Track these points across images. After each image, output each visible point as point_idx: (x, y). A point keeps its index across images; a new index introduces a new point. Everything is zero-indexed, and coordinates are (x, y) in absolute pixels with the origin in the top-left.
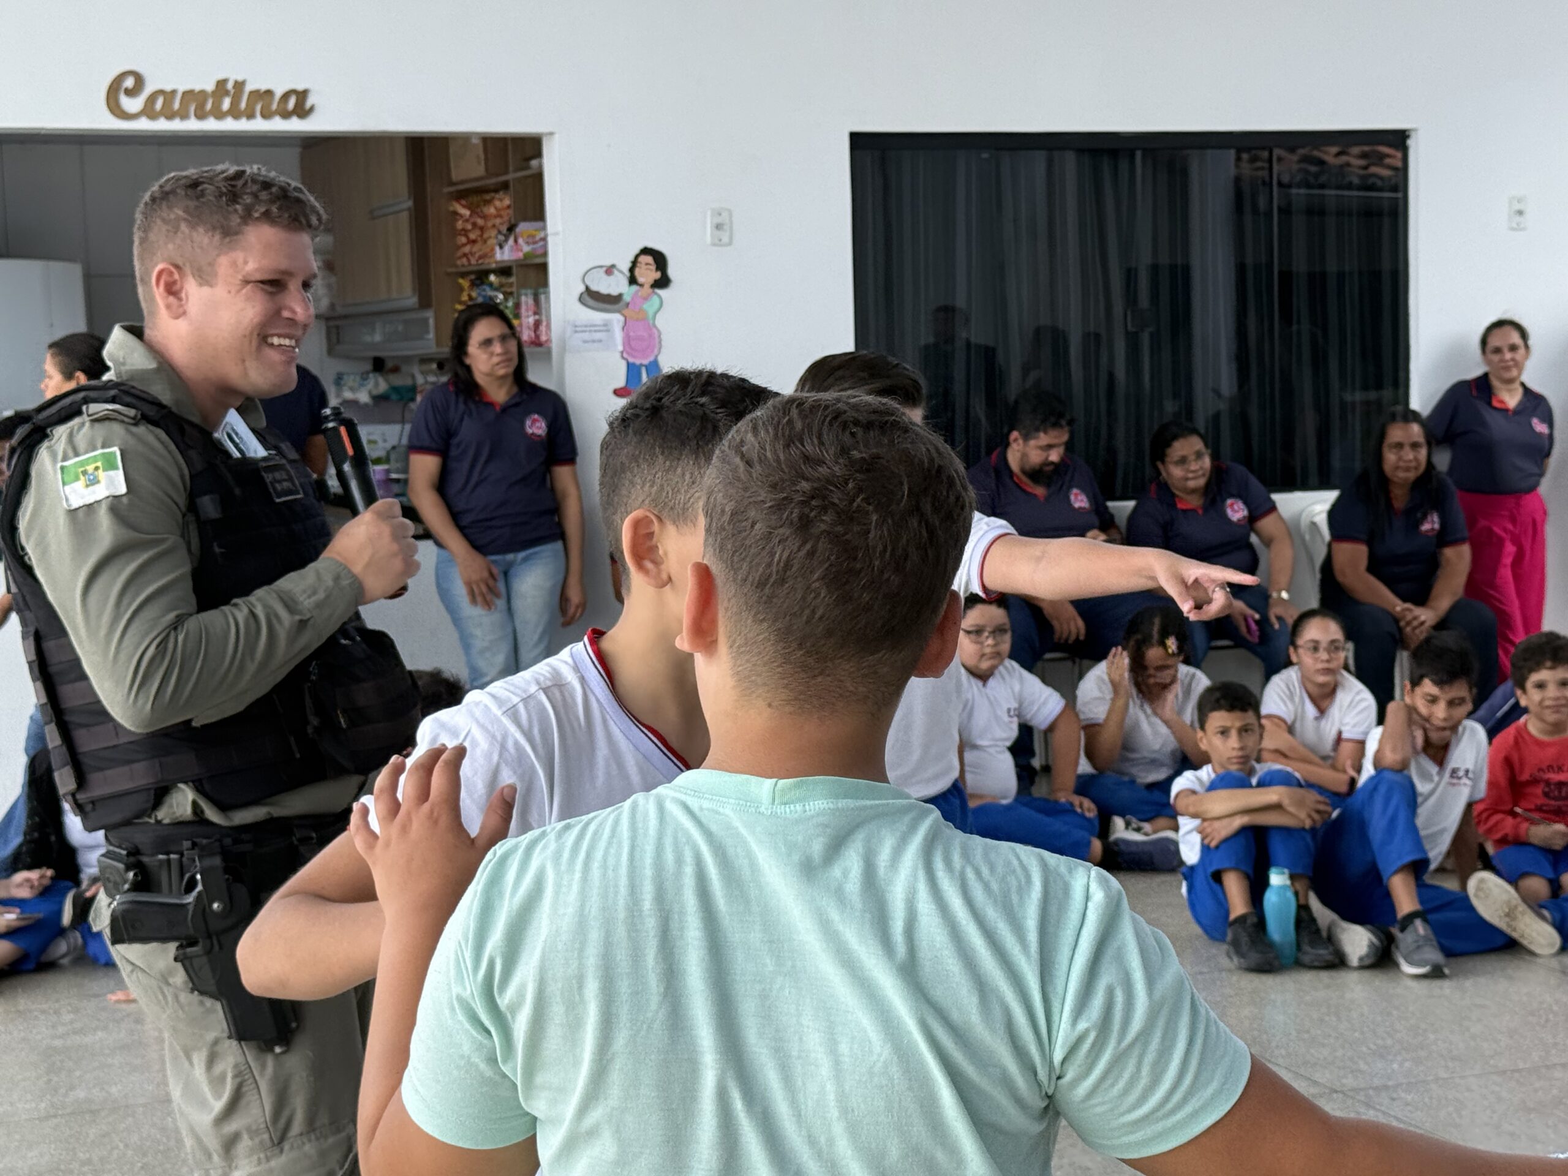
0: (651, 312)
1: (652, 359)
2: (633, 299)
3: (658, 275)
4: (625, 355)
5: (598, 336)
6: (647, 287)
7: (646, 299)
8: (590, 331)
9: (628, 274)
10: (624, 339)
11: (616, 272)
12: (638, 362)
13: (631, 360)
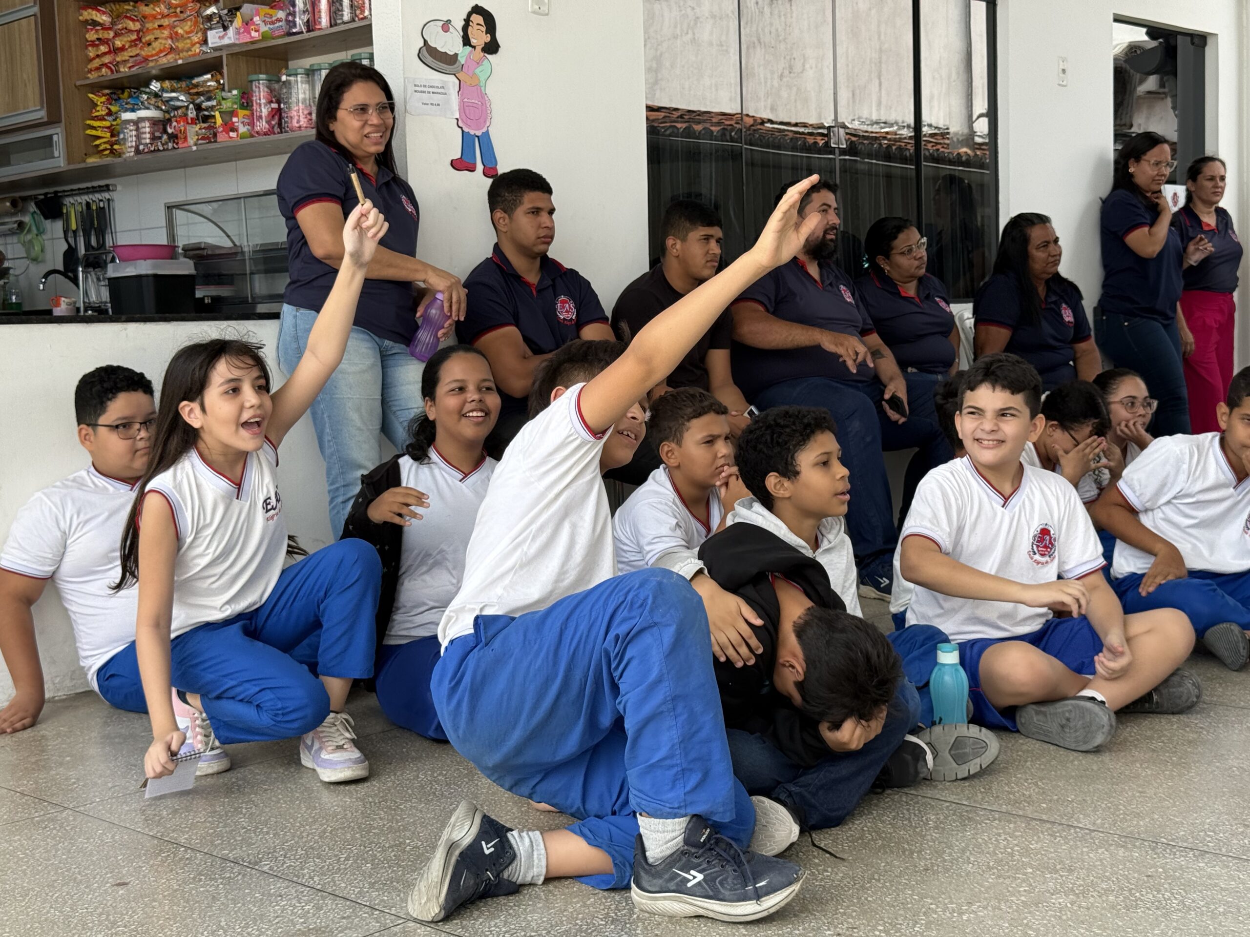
0: (482, 79)
1: (484, 130)
2: (466, 61)
3: (488, 38)
4: (461, 124)
5: (436, 98)
6: (479, 49)
7: (478, 63)
8: (429, 92)
9: (462, 34)
10: (460, 106)
11: (451, 29)
12: (472, 132)
13: (466, 130)
